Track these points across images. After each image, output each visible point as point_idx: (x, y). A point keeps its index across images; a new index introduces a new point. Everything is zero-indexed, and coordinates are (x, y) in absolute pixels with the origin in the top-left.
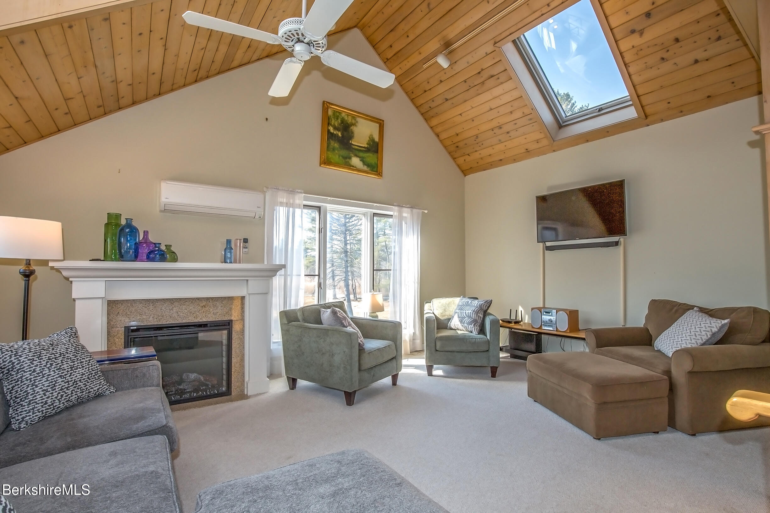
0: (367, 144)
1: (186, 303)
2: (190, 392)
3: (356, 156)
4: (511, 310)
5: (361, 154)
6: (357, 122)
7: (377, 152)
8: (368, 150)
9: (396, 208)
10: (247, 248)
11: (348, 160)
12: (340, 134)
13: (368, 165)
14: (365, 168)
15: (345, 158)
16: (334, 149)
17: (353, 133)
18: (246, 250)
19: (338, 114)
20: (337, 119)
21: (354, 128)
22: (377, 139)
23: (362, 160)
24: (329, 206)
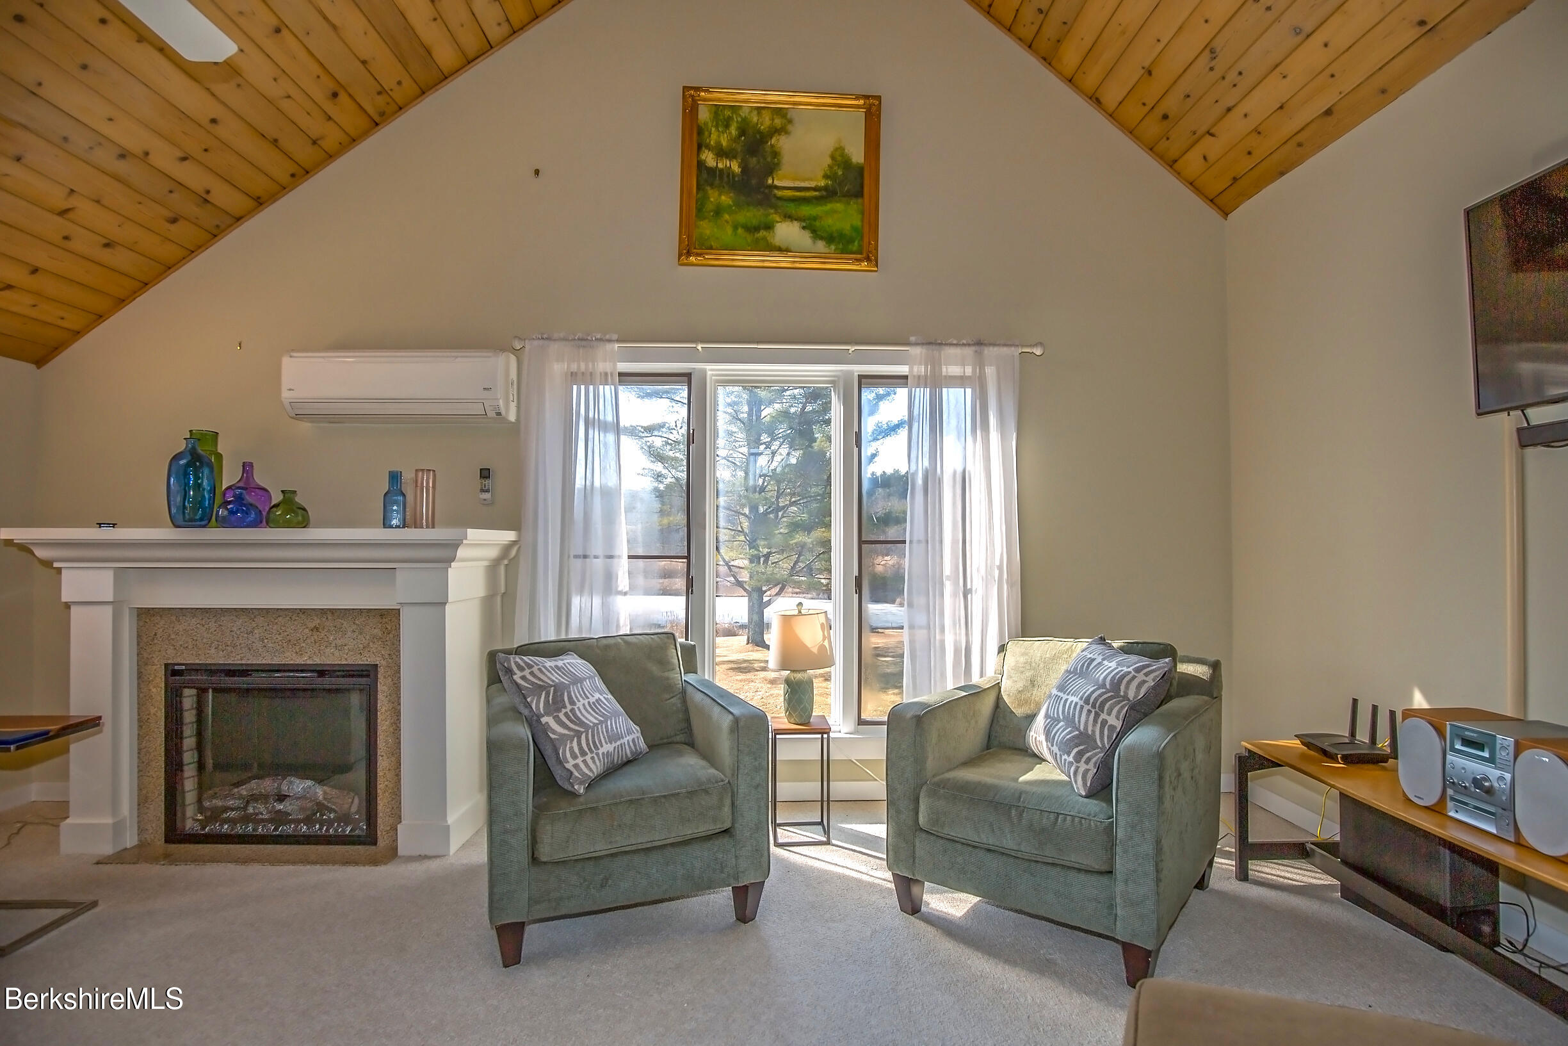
0: (826, 177)
1: (280, 619)
2: (297, 822)
3: (789, 217)
4: (1355, 701)
5: (807, 210)
6: (790, 121)
7: (859, 194)
8: (828, 194)
9: (916, 351)
10: (488, 491)
11: (762, 233)
12: (735, 167)
13: (830, 239)
14: (821, 246)
15: (752, 229)
16: (718, 212)
17: (776, 154)
18: (487, 496)
19: (728, 113)
20: (727, 126)
21: (783, 143)
22: (857, 156)
23: (811, 226)
24: (712, 370)
